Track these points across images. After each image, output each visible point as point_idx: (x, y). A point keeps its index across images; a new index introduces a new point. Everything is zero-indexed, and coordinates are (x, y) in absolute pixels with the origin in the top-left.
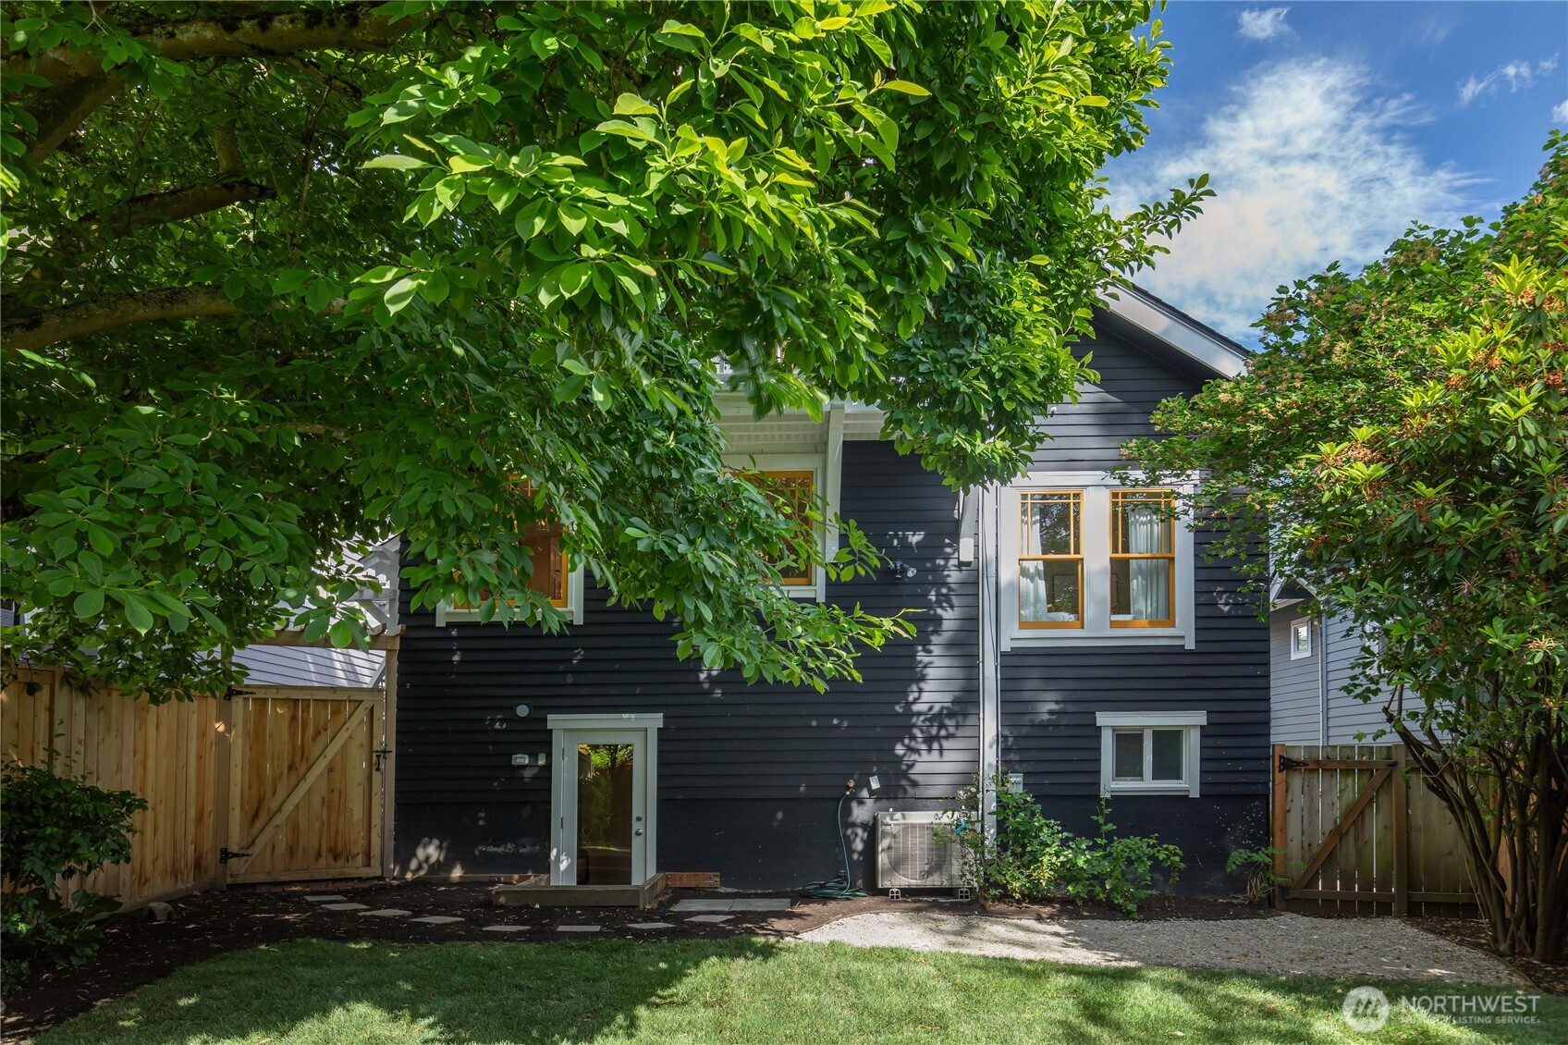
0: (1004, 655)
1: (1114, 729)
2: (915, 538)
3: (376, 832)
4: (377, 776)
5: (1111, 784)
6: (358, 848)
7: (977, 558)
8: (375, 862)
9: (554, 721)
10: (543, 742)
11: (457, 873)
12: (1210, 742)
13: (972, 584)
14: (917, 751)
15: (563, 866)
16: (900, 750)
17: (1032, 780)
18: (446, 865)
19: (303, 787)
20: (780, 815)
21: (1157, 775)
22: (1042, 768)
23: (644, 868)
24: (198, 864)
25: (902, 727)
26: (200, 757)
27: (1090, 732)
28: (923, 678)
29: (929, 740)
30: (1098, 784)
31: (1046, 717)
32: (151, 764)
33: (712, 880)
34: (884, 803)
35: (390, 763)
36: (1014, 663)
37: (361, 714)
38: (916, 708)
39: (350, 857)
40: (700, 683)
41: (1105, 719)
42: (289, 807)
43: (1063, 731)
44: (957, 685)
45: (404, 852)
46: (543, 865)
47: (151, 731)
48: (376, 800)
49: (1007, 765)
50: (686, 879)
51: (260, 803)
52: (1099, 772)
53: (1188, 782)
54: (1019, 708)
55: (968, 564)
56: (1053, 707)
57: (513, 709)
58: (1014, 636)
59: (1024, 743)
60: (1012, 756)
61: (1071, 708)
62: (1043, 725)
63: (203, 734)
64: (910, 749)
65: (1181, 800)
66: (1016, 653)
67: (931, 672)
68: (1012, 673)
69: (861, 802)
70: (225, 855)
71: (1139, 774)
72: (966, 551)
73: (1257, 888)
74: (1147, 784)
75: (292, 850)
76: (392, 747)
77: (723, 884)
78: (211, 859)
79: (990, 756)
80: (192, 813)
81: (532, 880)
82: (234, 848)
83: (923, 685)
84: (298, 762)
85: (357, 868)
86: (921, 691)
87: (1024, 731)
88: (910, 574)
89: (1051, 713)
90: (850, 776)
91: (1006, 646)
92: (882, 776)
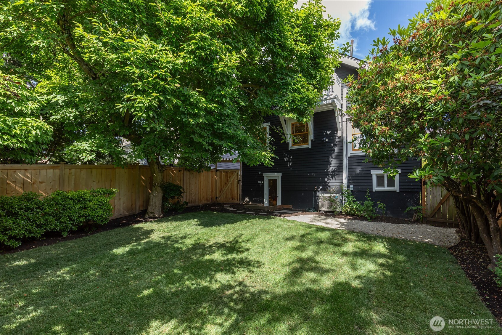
0: (349, 157)
1: (376, 175)
2: (329, 132)
3: (238, 195)
4: (239, 185)
5: (376, 188)
6: (236, 198)
7: (342, 135)
8: (238, 200)
9: (265, 175)
10: (262, 179)
11: (251, 203)
12: (402, 178)
13: (341, 142)
14: (330, 180)
15: (266, 203)
16: (326, 179)
17: (355, 187)
18: (249, 202)
19: (228, 187)
20: (303, 194)
21: (388, 186)
22: (357, 184)
23: (279, 203)
24: (212, 199)
25: (327, 174)
26: (212, 182)
27: (369, 175)
28: (331, 164)
29: (332, 177)
30: (372, 188)
31: (359, 172)
32: (202, 182)
33: (290, 207)
34: (323, 192)
35: (241, 183)
36: (351, 159)
37: (236, 174)
38: (329, 170)
39: (235, 199)
40: (288, 166)
41: (373, 172)
42: (225, 190)
43: (363, 175)
44: (338, 165)
45: (243, 199)
46: (263, 202)
47: (202, 177)
48: (239, 189)
49: (349, 184)
50: (286, 206)
51: (221, 189)
52: (372, 185)
53: (396, 188)
54: (352, 170)
55: (341, 137)
56: (360, 169)
57: (258, 172)
58: (351, 153)
59: (354, 178)
60: (351, 181)
61: (365, 169)
62: (358, 174)
63: (212, 177)
64: (329, 179)
65: (394, 193)
66: (352, 157)
67: (332, 162)
68: (350, 162)
69: (319, 192)
70: (216, 198)
71: (384, 186)
72: (339, 134)
73: (415, 217)
74: (385, 188)
75: (226, 197)
76: (241, 180)
77: (293, 208)
78: (214, 198)
79: (345, 181)
80: (210, 190)
81: (262, 205)
82: (218, 197)
83: (331, 165)
84: (227, 182)
85: (236, 201)
86: (330, 167)
87: (354, 175)
88: (327, 141)
89: (360, 171)
90: (316, 186)
91: (349, 155)
92: (322, 186)
